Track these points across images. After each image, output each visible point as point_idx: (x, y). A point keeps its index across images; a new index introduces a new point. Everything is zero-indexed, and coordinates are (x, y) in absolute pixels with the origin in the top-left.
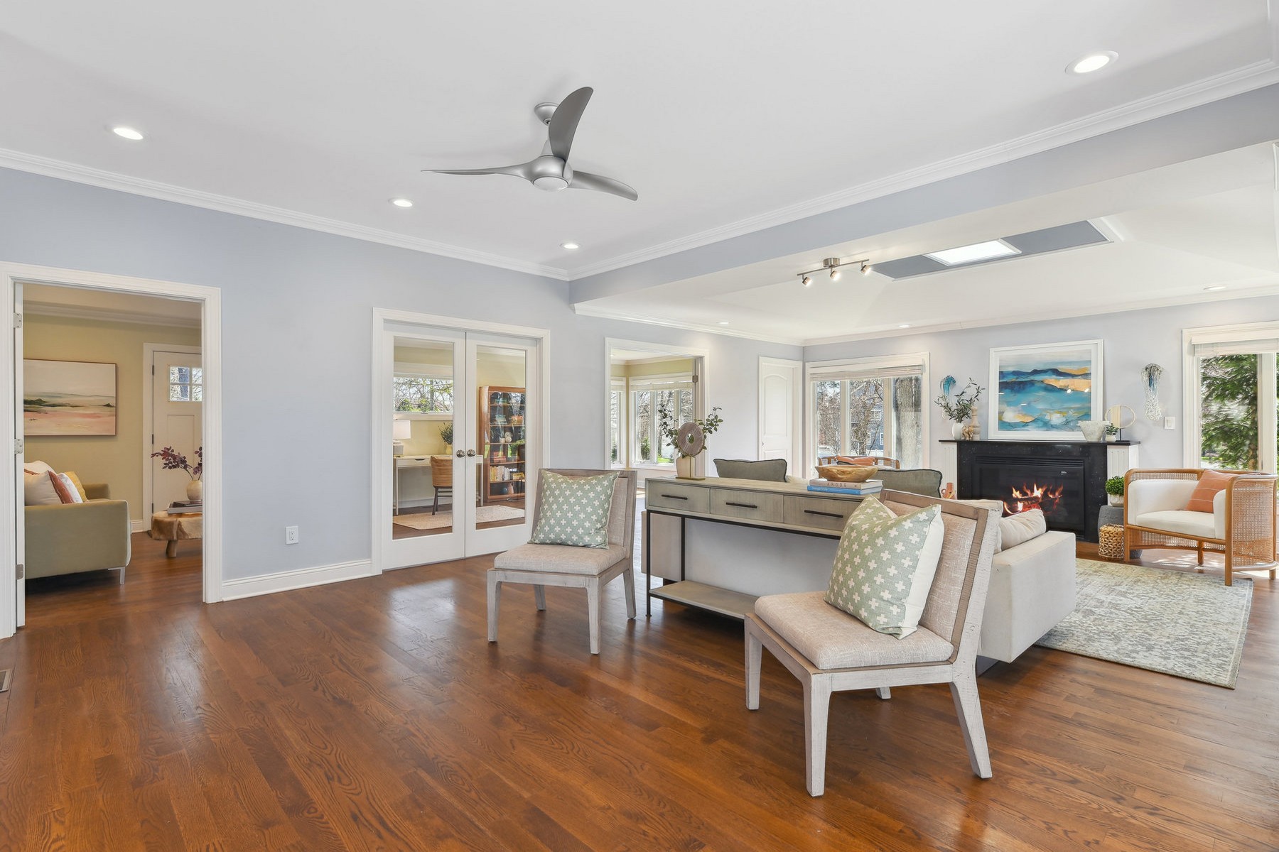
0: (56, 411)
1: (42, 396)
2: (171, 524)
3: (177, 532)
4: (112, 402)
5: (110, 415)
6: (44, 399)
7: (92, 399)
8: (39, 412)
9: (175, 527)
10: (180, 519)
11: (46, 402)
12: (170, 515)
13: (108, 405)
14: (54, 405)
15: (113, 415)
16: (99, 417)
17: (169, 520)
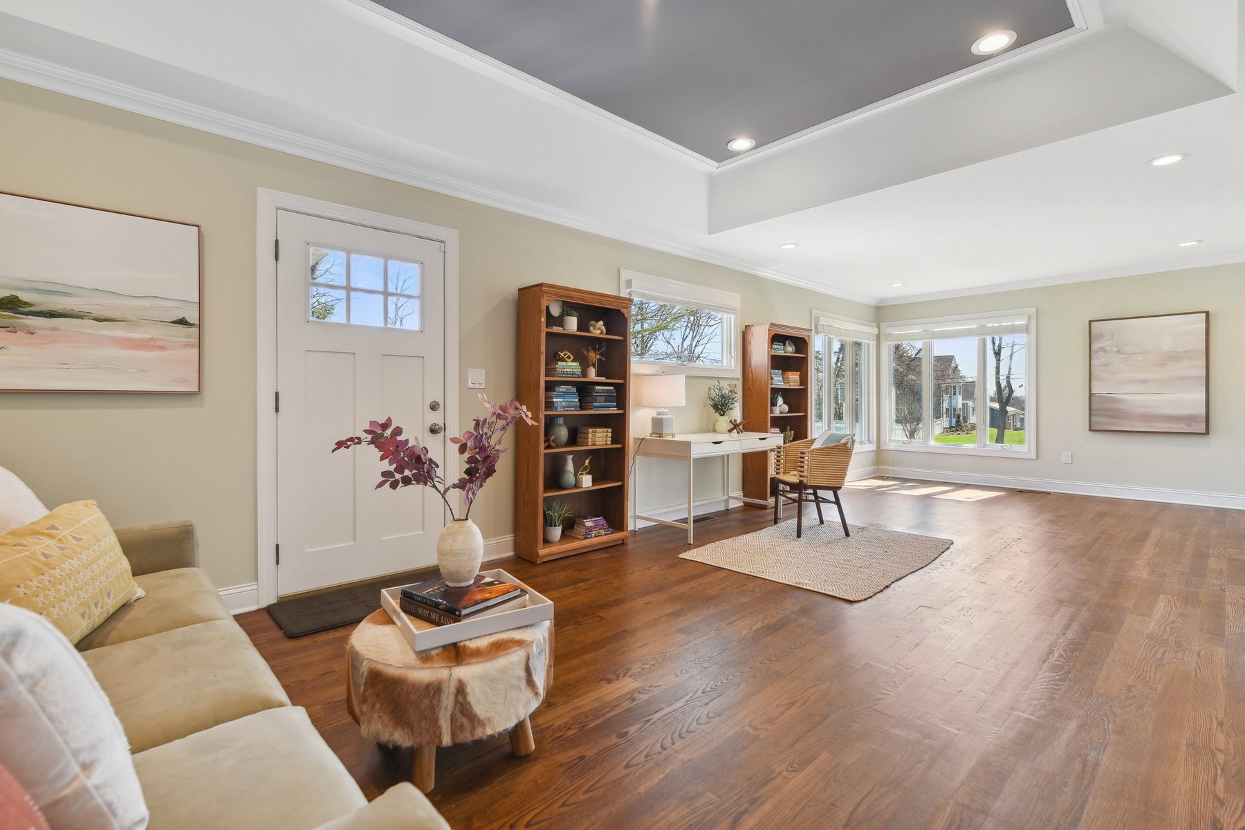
0: (55, 329)
1: (20, 289)
2: (434, 690)
3: (453, 718)
4: (192, 317)
5: (187, 345)
6: (24, 296)
7: (146, 303)
8: (13, 329)
9: (448, 701)
10: (463, 672)
11: (30, 305)
12: (425, 657)
13: (182, 322)
14: (51, 315)
15: (193, 346)
16: (162, 348)
17: (423, 675)
